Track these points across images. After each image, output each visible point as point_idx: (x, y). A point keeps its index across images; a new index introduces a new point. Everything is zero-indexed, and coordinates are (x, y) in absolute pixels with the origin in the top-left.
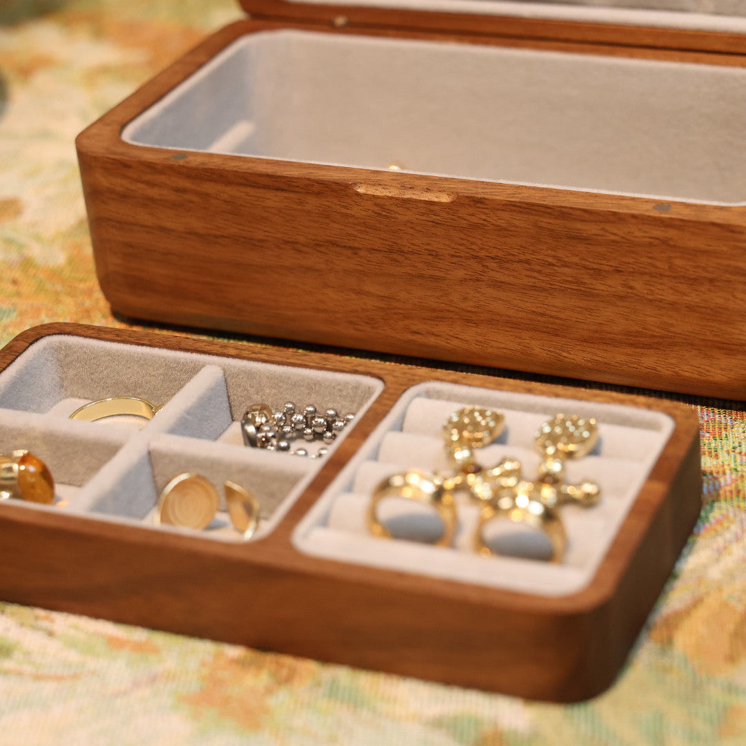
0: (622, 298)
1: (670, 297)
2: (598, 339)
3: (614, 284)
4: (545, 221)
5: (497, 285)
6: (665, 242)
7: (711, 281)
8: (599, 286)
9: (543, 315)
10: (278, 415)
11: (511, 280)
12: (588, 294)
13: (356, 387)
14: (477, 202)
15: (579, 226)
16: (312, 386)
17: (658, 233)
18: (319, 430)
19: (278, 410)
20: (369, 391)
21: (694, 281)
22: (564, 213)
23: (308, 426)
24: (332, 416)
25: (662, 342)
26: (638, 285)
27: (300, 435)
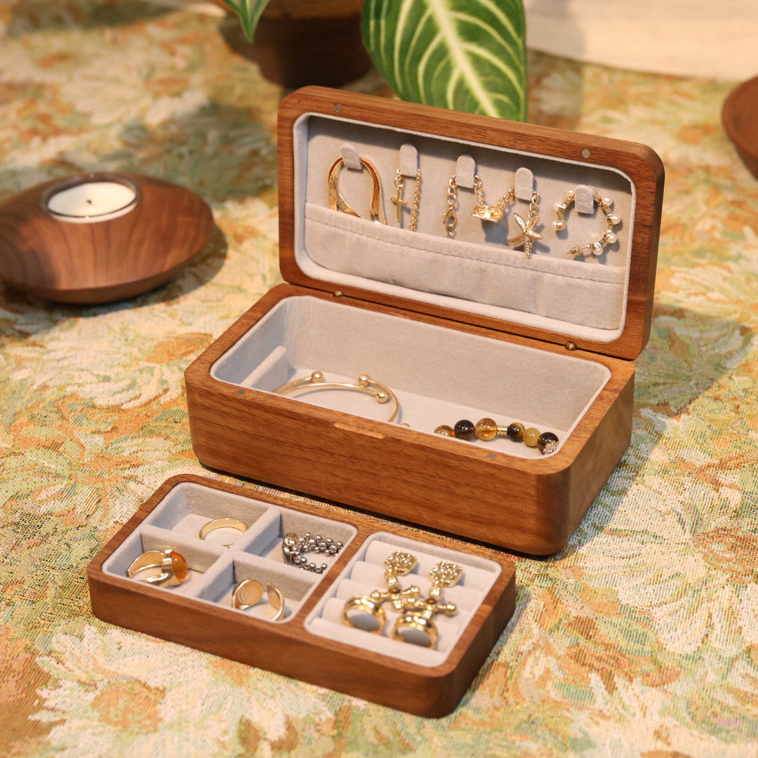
0: (469, 498)
1: (494, 501)
2: (457, 516)
3: (465, 491)
4: (431, 456)
5: (405, 482)
6: (492, 475)
7: (514, 496)
8: (458, 491)
9: (429, 500)
10: (301, 539)
11: (413, 481)
12: (453, 494)
13: (343, 529)
14: (398, 441)
15: (447, 460)
16: (321, 526)
17: (488, 470)
18: (322, 549)
19: (301, 536)
20: (350, 533)
21: (505, 496)
22: (441, 453)
23: (317, 545)
24: (330, 542)
25: (489, 522)
26: (478, 493)
27: (313, 550)
